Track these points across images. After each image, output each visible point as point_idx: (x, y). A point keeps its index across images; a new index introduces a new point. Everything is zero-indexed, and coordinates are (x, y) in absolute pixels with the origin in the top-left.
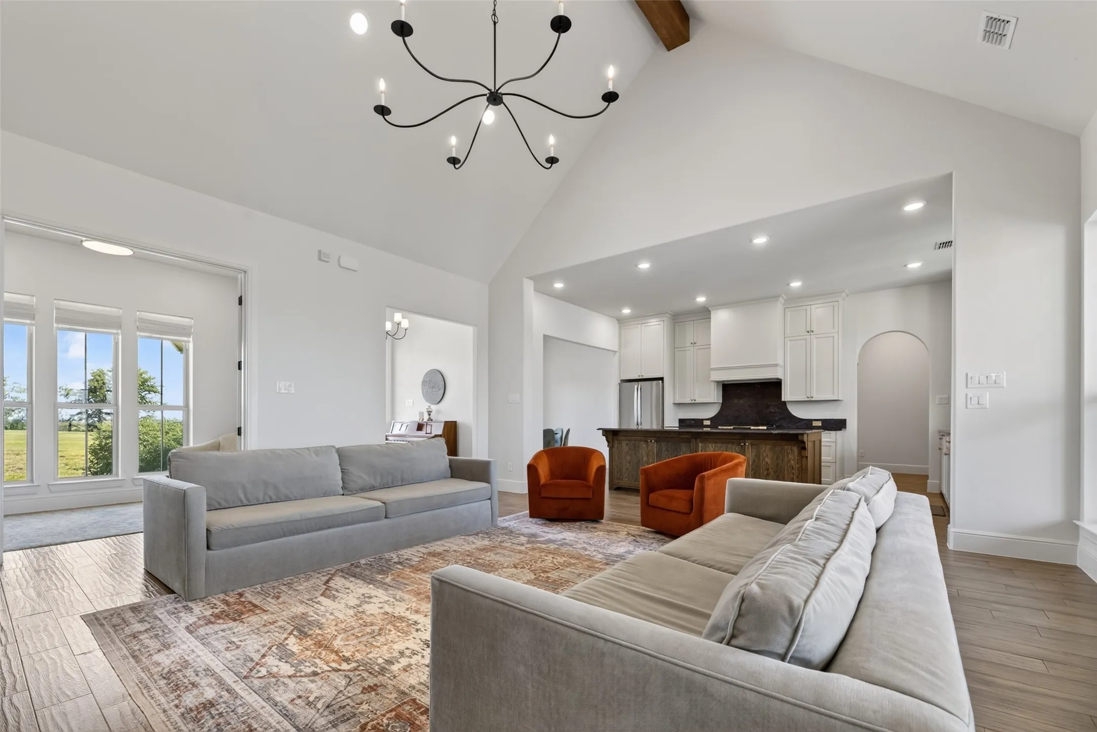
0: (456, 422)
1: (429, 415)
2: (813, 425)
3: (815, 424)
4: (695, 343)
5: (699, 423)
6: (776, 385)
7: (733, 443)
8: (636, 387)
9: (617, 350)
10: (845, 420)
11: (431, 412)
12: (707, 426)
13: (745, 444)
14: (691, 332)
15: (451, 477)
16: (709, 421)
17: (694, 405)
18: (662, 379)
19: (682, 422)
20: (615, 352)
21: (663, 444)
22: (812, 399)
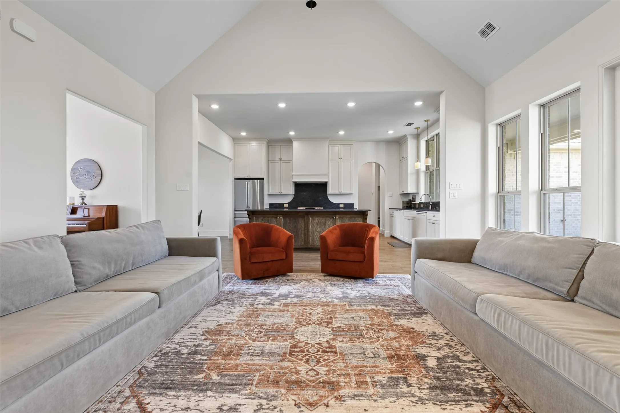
0: (117, 206)
1: (83, 200)
2: (340, 206)
3: (341, 206)
4: (281, 159)
5: (281, 205)
6: (324, 185)
7: (329, 217)
8: (247, 183)
9: (232, 158)
10: (354, 204)
11: (85, 197)
12: (286, 208)
13: (336, 217)
14: (280, 152)
15: (170, 255)
16: (287, 205)
17: (281, 195)
18: (263, 179)
19: (271, 205)
20: (231, 159)
21: (287, 219)
22: (341, 193)
